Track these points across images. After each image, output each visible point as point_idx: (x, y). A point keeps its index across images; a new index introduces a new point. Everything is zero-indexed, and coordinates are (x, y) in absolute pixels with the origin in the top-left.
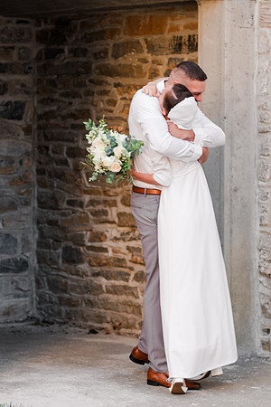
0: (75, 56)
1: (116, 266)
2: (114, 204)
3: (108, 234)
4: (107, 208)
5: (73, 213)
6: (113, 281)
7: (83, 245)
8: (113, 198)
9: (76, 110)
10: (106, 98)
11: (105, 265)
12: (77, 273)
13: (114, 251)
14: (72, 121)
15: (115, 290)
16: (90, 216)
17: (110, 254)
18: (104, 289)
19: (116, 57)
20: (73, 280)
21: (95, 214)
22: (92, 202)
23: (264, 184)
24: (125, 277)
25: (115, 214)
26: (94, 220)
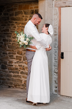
0: (5, 15)
1: (15, 70)
2: (15, 54)
3: (13, 62)
4: (13, 55)
5: (4, 56)
6: (15, 74)
7: (7, 64)
8: (15, 52)
9: (5, 29)
10: (13, 26)
11: (13, 69)
12: (5, 72)
13: (15, 66)
14: (4, 32)
15: (15, 76)
16: (9, 57)
17: (14, 67)
18: (12, 76)
19: (16, 15)
20: (4, 73)
21: (10, 56)
22: (9, 53)
23: (56, 49)
24: (18, 73)
25: (15, 56)
26: (10, 58)
